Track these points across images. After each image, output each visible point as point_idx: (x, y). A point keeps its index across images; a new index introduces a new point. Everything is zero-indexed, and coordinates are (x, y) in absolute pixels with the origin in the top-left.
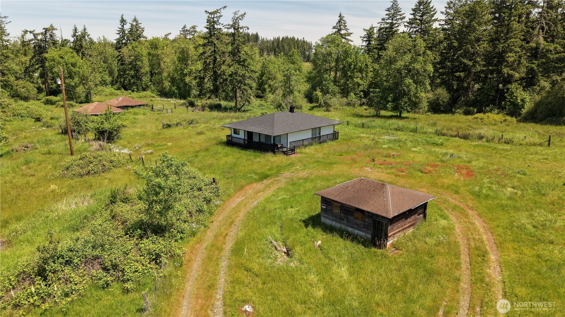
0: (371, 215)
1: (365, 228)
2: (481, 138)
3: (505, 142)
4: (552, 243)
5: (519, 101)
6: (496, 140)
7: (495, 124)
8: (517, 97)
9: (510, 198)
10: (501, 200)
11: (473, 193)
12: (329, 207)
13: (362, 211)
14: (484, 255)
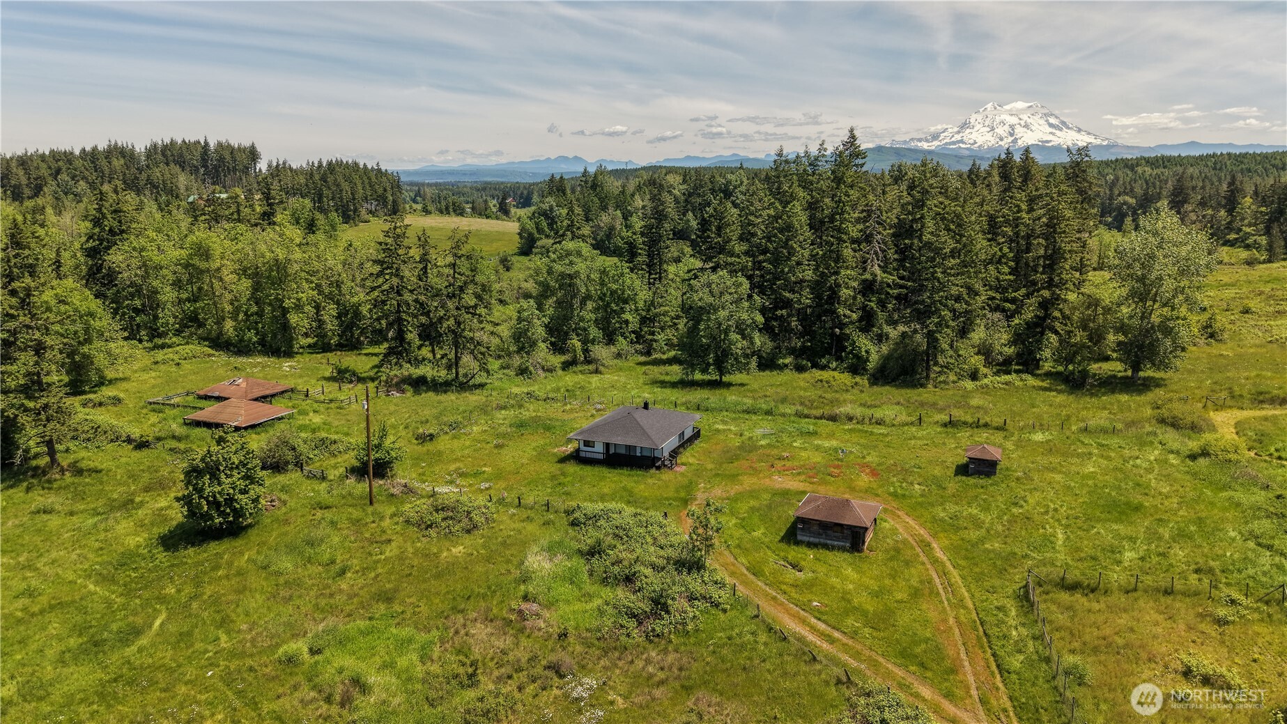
0: (850, 527)
1: (844, 538)
2: (850, 419)
3: (877, 423)
4: (966, 528)
5: (864, 353)
6: (867, 420)
7: (847, 390)
8: (860, 348)
9: (922, 496)
10: (916, 498)
11: (890, 494)
12: (806, 526)
13: (841, 525)
14: (929, 545)
